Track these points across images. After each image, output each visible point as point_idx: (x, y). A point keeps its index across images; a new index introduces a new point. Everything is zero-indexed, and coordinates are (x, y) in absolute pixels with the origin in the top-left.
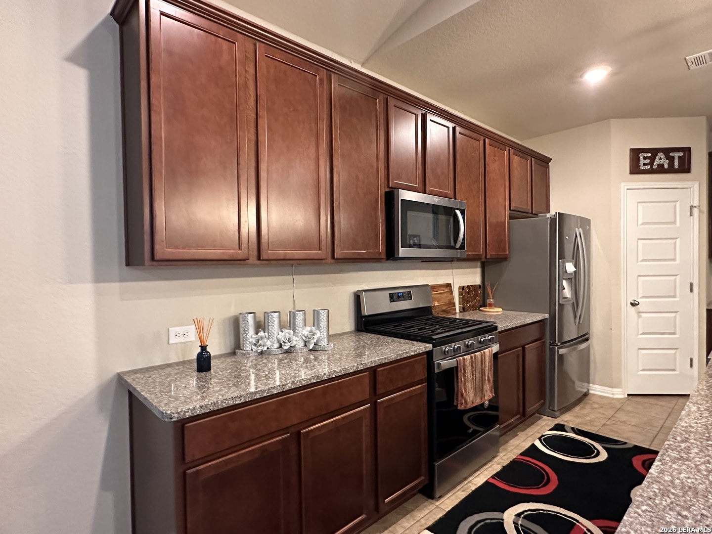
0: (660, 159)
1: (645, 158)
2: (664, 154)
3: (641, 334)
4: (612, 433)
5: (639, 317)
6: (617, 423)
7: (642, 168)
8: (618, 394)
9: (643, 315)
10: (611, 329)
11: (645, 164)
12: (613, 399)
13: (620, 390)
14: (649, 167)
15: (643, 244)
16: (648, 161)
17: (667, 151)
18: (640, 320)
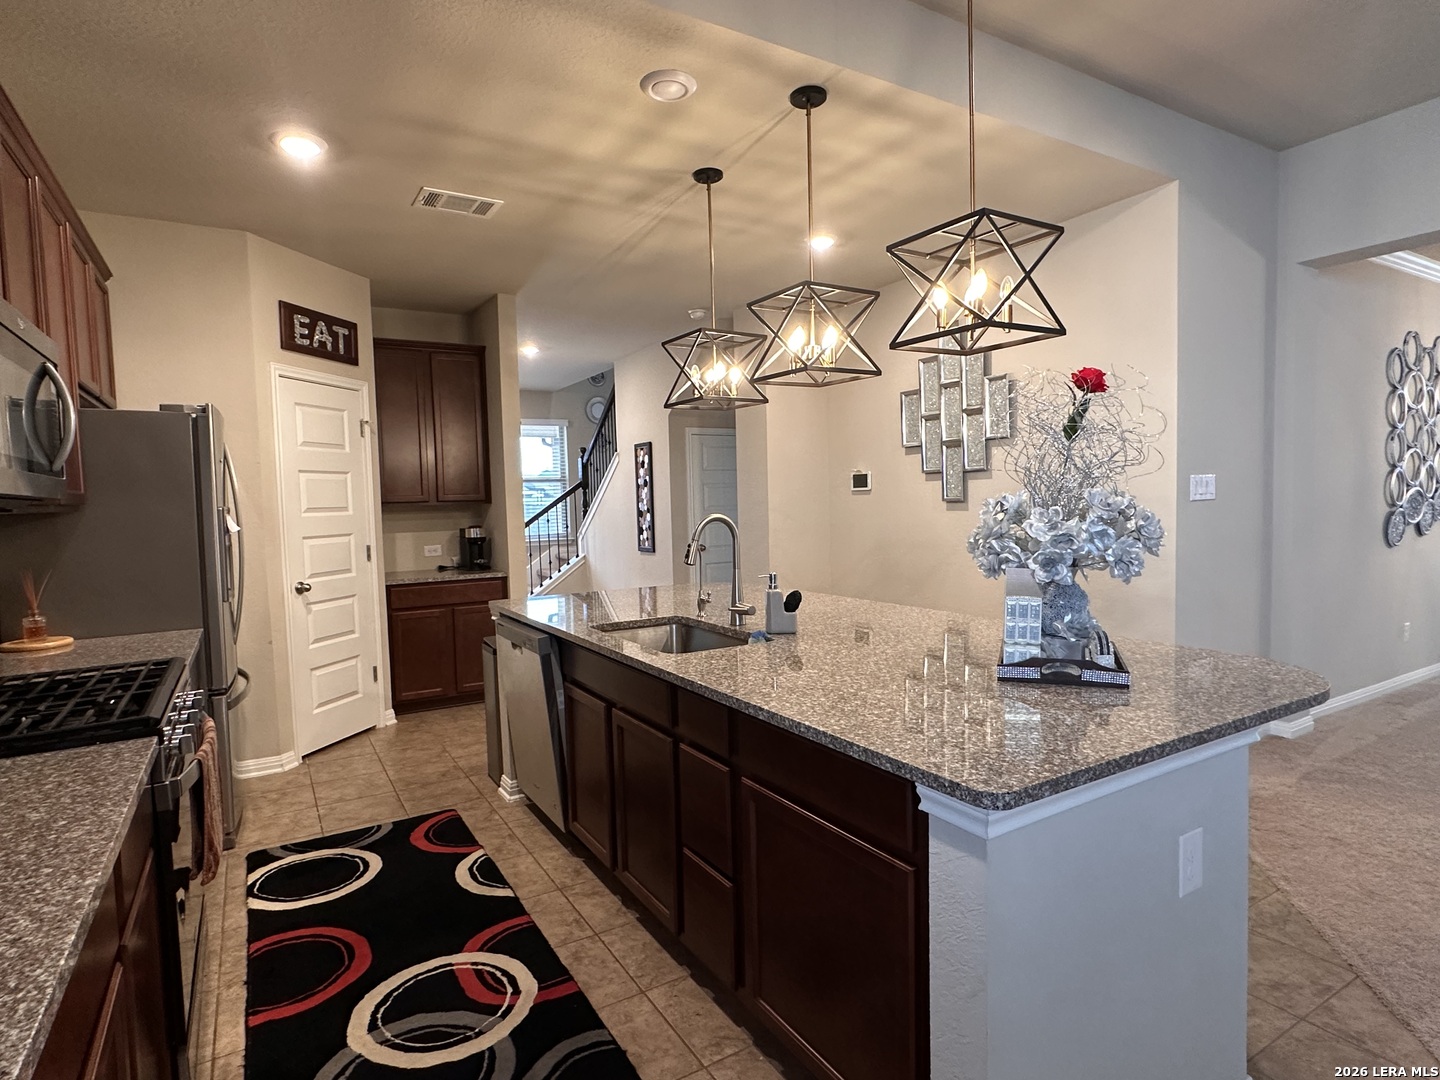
0: (322, 333)
1: (303, 325)
2: (326, 324)
3: (313, 643)
4: (346, 823)
5: (309, 611)
6: (334, 805)
7: (299, 341)
8: (289, 763)
9: (315, 608)
10: (271, 643)
11: (303, 336)
12: (285, 773)
13: (292, 753)
14: (307, 342)
15: (308, 480)
16: (306, 331)
17: (330, 322)
18: (310, 617)
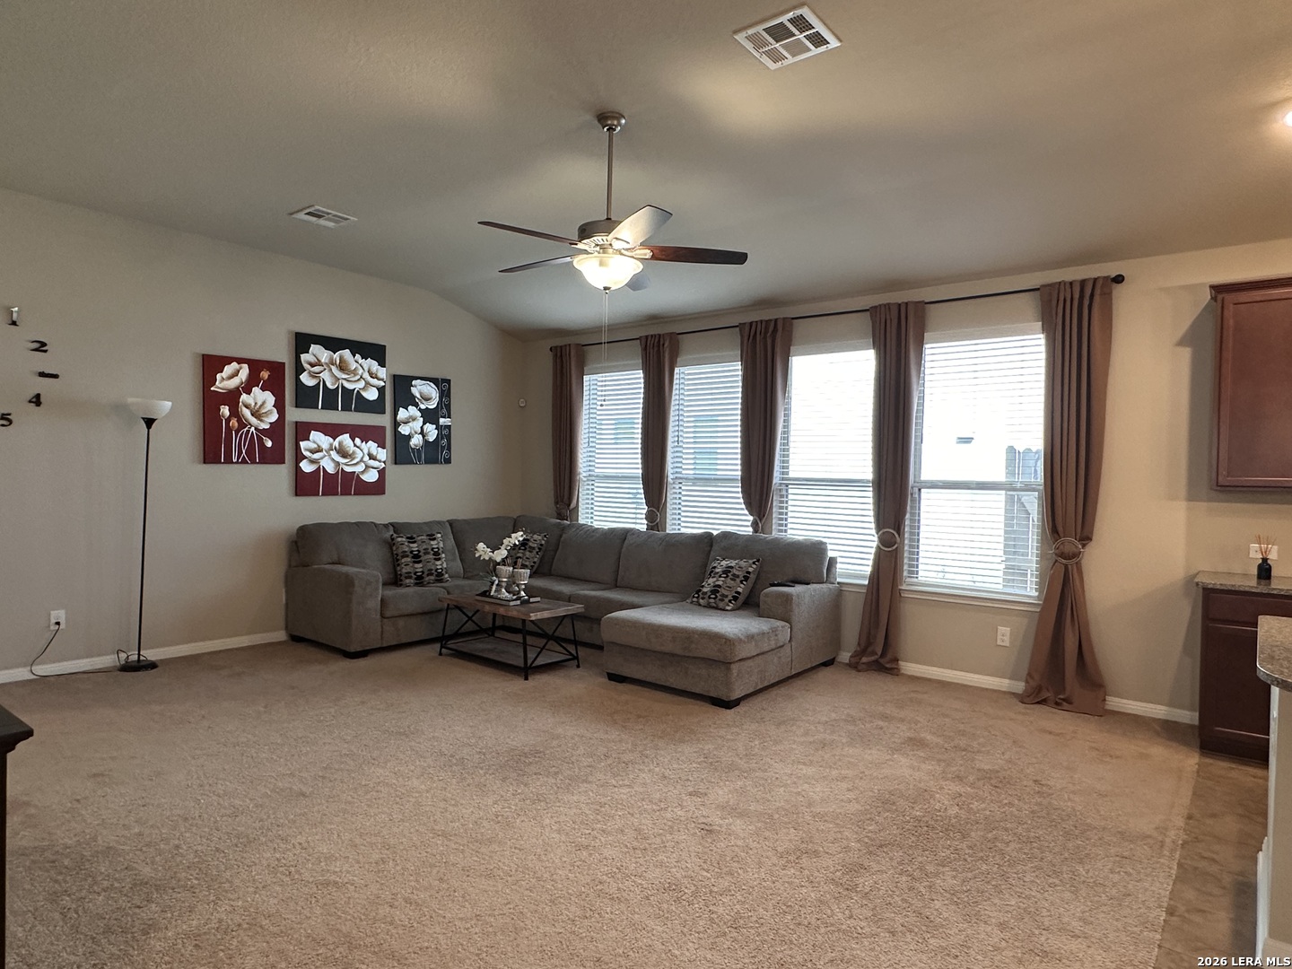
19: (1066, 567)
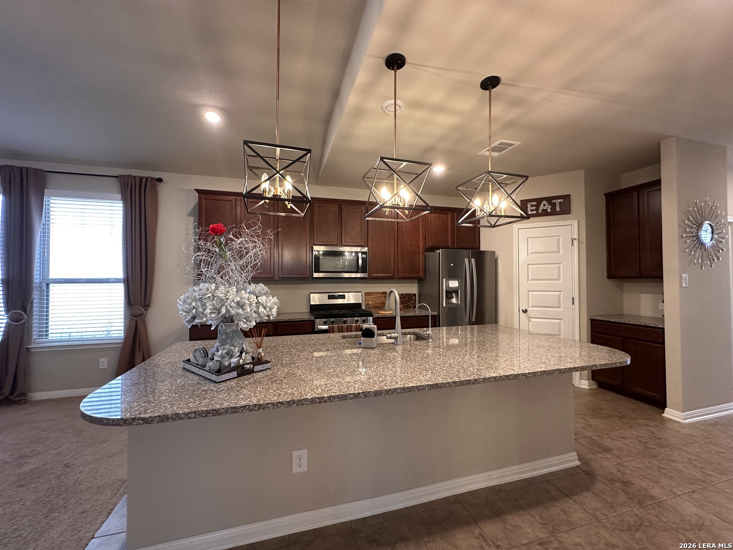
0: (544, 205)
1: (532, 206)
2: (546, 201)
5: (530, 321)
7: (529, 213)
11: (531, 211)
14: (535, 212)
15: (533, 268)
16: (534, 208)
17: (549, 200)
18: (530, 323)
19: (136, 321)
